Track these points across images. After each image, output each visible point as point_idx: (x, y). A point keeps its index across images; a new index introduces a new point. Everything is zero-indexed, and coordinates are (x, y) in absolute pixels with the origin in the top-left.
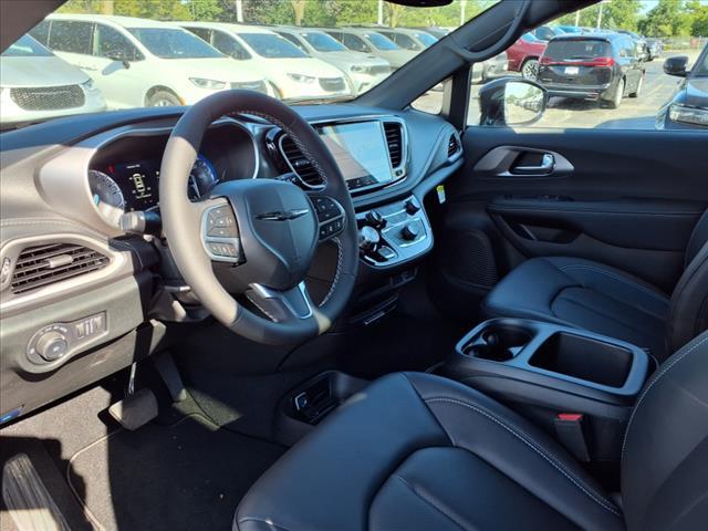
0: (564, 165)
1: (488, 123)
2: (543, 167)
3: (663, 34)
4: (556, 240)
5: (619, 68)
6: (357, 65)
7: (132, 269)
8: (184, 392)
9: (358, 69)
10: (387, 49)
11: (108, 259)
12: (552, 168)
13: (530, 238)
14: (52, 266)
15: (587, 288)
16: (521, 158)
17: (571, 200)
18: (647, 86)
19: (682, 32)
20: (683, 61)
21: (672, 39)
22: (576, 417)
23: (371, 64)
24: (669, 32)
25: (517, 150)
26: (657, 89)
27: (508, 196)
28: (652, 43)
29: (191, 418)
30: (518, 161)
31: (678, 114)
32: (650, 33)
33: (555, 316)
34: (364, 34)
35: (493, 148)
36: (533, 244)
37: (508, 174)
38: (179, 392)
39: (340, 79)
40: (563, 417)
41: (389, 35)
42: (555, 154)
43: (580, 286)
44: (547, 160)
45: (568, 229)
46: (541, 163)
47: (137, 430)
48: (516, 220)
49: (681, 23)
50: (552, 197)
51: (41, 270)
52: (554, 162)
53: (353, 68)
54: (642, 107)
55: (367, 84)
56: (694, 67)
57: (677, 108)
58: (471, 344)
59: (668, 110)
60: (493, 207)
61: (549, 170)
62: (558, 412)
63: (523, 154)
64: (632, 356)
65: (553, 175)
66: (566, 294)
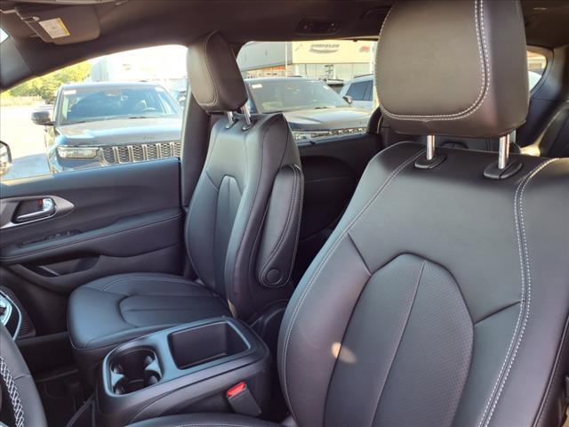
0: (64, 204)
2: (46, 210)
13: (54, 276)
15: (131, 296)
16: (20, 208)
17: (80, 232)
20: (46, 114)
22: (241, 388)
25: (16, 201)
27: (20, 245)
30: (18, 211)
31: (65, 153)
33: (136, 327)
37: (11, 225)
40: (232, 393)
42: (55, 198)
44: (47, 205)
45: (86, 255)
46: (41, 207)
48: (34, 264)
50: (64, 234)
52: (54, 204)
56: (56, 119)
57: (62, 149)
58: (113, 383)
59: (56, 150)
60: (9, 259)
61: (52, 212)
62: (224, 392)
63: (21, 204)
64: (227, 325)
65: (57, 215)
66: (125, 307)
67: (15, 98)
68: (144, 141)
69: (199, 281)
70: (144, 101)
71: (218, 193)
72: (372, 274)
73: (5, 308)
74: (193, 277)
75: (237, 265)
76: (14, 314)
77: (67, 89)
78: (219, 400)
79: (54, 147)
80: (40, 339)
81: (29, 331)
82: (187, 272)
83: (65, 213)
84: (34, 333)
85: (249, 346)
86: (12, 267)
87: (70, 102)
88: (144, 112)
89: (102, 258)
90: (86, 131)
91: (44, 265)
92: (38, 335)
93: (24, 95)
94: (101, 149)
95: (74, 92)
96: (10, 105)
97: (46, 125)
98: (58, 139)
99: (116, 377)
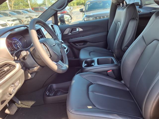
0: (81, 30)
1: (62, 24)
2: (77, 31)
3: (72, 6)
4: (83, 45)
5: (68, 13)
6: (9, 20)
7: (21, 67)
8: (19, 101)
9: (9, 21)
10: (15, 15)
11: (15, 66)
12: (79, 31)
14: (6, 70)
16: (72, 30)
17: (84, 36)
18: (73, 16)
19: (75, 5)
20: (83, 9)
21: (74, 6)
22: (111, 71)
23: (12, 19)
24: (73, 5)
26: (75, 16)
27: (72, 38)
28: (71, 7)
29: (22, 108)
30: (72, 31)
32: (69, 6)
33: (92, 57)
34: (8, 12)
35: (66, 29)
36: (79, 47)
37: (70, 34)
38: (19, 102)
39: (6, 23)
40: (109, 72)
41: (14, 12)
42: (79, 28)
43: (92, 52)
44: (77, 29)
45: (85, 42)
46: (76, 30)
47: (14, 114)
49: (74, 3)
50: (80, 36)
51: (3, 72)
52: (79, 29)
53: (8, 21)
54: (74, 20)
55: (13, 24)
56: (85, 10)
57: (85, 18)
58: (84, 66)
59: (84, 19)
60: (70, 41)
61: (78, 31)
62: (107, 71)
63: (72, 29)
64: (112, 59)
65: (79, 32)
66: (91, 53)
67: (78, 6)
68: (105, 15)
69: (110, 51)
70: (108, 4)
71: (116, 27)
72: (147, 46)
73: (66, 48)
74: (109, 50)
75: (116, 45)
76: (68, 49)
77: (88, 2)
78: (105, 73)
79: (83, 18)
80: (75, 59)
81: (73, 57)
82: (108, 48)
83: (81, 32)
84: (74, 58)
85: (115, 63)
86: (70, 43)
87: (88, 6)
88: (107, 7)
89: (88, 43)
90: (91, 13)
91: (76, 43)
92: (75, 58)
93: (80, 5)
94: (94, 18)
95: (89, 3)
96: (76, 8)
97: (83, 12)
98: (85, 16)
99: (85, 65)
